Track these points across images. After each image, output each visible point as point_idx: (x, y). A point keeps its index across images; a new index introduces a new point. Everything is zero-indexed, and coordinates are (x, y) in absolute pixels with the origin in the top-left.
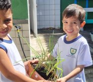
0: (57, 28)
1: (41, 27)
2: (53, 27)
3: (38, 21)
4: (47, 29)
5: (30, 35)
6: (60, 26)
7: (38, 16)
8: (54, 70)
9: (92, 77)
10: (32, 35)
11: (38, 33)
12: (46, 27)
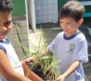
0: (55, 22)
1: (40, 22)
2: (51, 21)
3: (37, 16)
4: (46, 24)
5: (29, 31)
6: (58, 21)
7: (36, 11)
8: (51, 69)
9: (90, 71)
10: (31, 30)
11: (37, 28)
12: (44, 22)
